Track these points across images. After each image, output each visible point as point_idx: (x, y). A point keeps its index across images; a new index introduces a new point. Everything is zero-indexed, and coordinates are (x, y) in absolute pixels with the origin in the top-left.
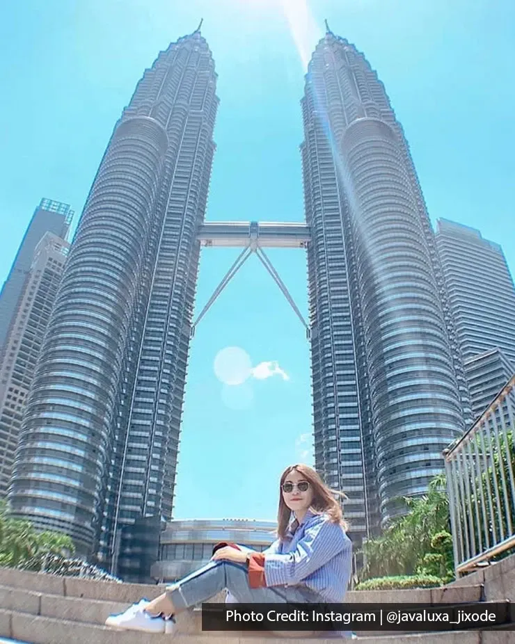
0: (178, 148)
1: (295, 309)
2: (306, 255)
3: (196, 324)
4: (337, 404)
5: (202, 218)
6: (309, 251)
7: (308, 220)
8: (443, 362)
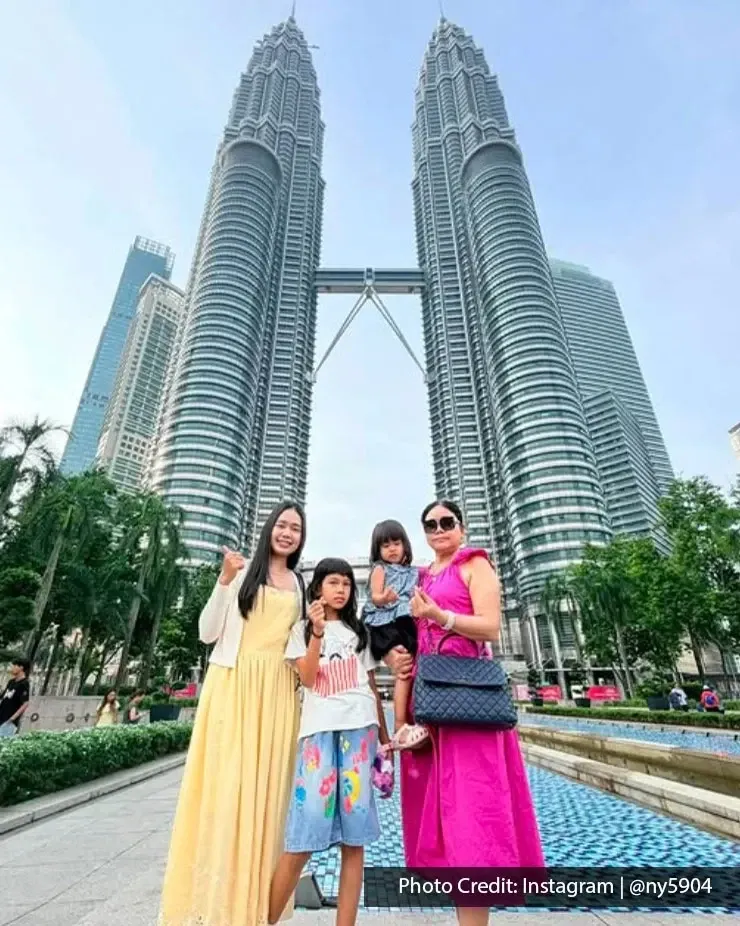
0: (291, 171)
1: (412, 355)
2: (420, 301)
3: (318, 369)
4: (459, 455)
5: (318, 264)
6: (423, 297)
7: (421, 265)
8: (566, 387)
